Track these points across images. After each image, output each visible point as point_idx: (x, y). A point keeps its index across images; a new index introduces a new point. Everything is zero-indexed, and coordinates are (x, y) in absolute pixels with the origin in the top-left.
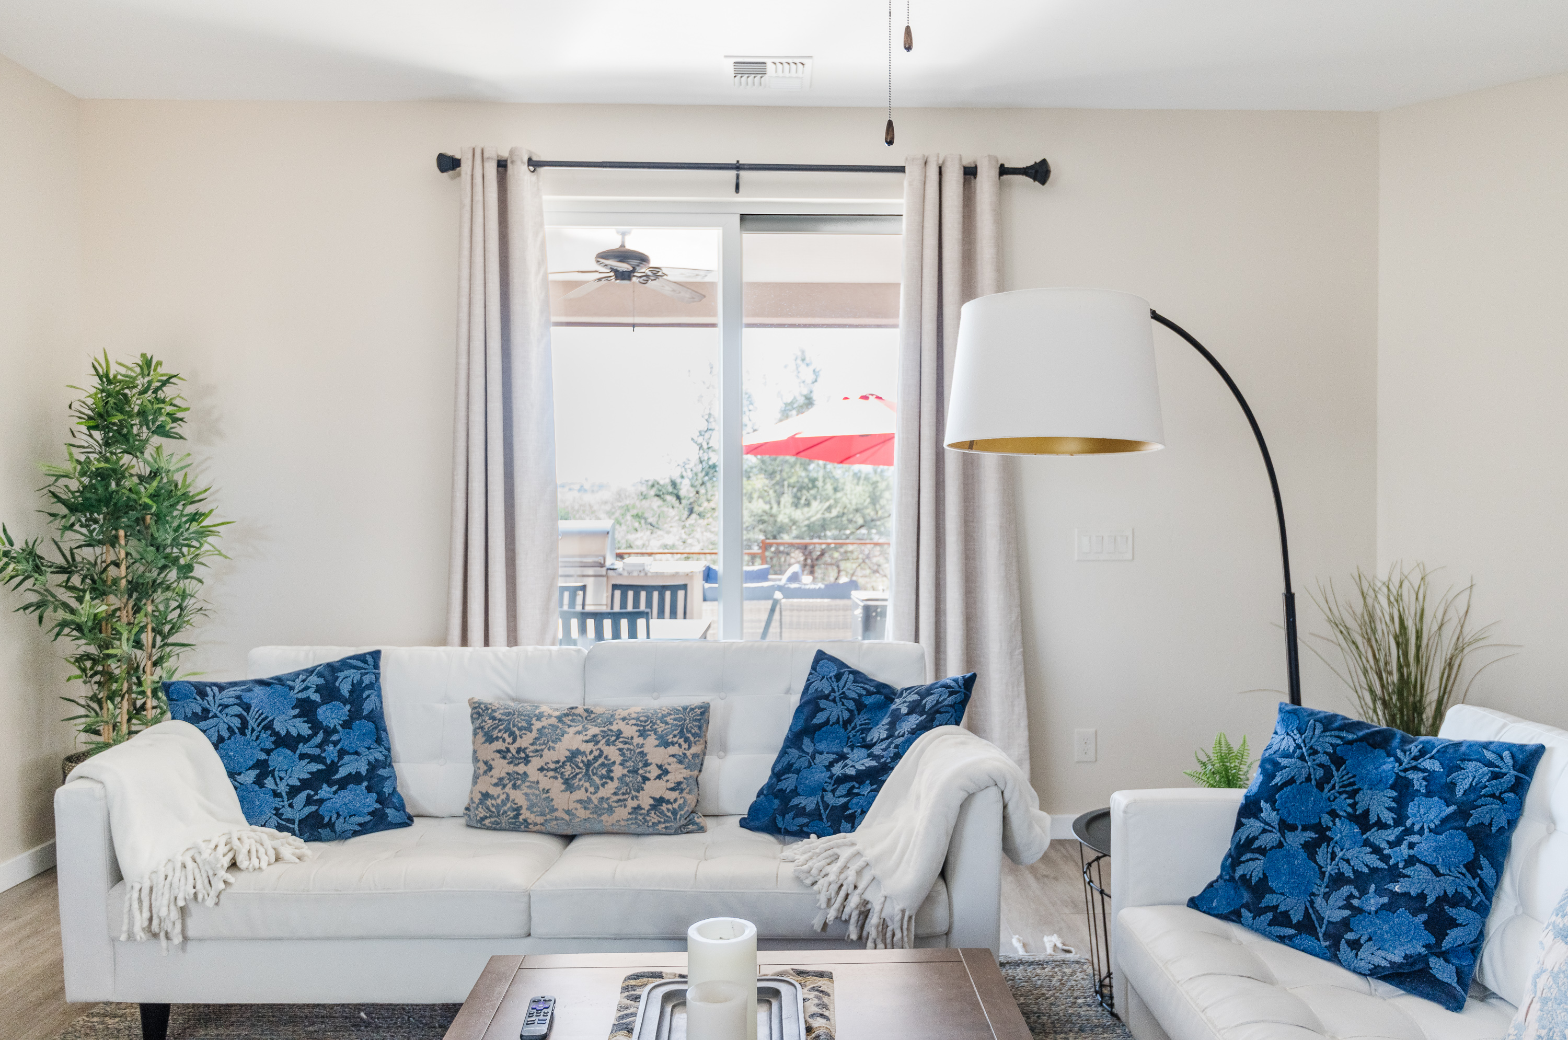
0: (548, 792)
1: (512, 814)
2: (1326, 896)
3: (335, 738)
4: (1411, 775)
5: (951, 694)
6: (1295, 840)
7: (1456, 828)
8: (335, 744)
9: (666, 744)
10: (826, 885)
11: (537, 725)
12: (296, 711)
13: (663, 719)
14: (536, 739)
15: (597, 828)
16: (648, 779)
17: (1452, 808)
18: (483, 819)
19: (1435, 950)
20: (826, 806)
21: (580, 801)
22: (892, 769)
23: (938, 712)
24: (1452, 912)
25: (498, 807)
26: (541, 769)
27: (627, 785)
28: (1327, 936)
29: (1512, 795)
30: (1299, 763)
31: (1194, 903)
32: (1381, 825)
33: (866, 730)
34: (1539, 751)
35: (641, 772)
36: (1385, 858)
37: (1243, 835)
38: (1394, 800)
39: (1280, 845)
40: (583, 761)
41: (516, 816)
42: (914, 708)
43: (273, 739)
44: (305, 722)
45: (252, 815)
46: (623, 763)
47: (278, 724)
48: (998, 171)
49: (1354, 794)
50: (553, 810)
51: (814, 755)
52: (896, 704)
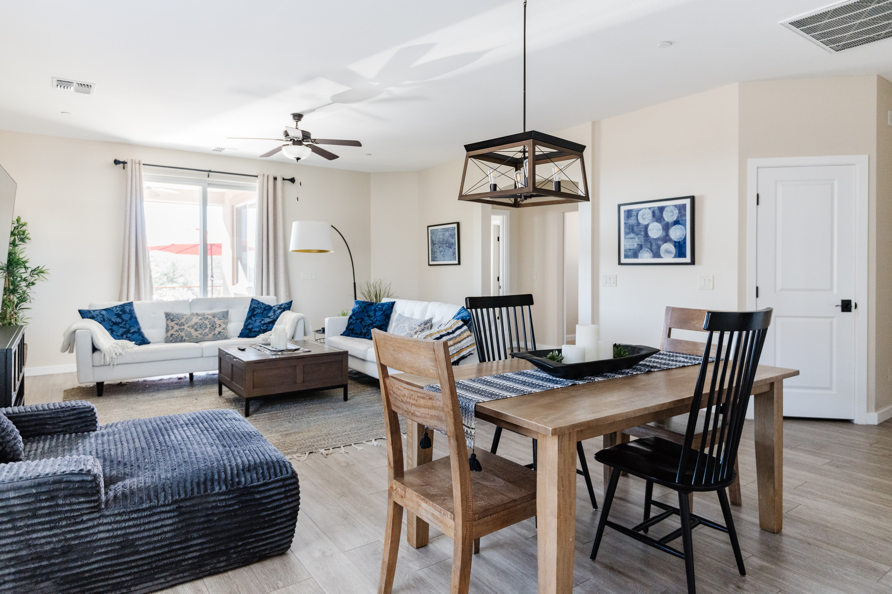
0: (190, 332)
1: (180, 338)
2: (364, 329)
4: (376, 309)
5: (288, 304)
7: (383, 315)
8: (128, 324)
9: (220, 320)
11: (185, 317)
12: (116, 316)
13: (218, 314)
14: (185, 320)
15: (204, 339)
16: (217, 327)
17: (382, 313)
18: (171, 340)
20: (262, 329)
21: (200, 334)
22: (277, 321)
23: (286, 308)
25: (176, 337)
26: (188, 327)
27: (211, 329)
28: (364, 335)
29: (391, 310)
30: (359, 310)
31: (341, 335)
32: (372, 316)
33: (267, 314)
34: (395, 302)
35: (215, 326)
36: (372, 321)
37: (350, 323)
38: (374, 313)
39: (356, 322)
40: (199, 325)
41: (182, 339)
42: (279, 308)
43: (113, 323)
44: (119, 319)
45: (115, 339)
46: (210, 324)
47: (113, 320)
48: (282, 179)
49: (368, 313)
50: (192, 336)
51: (256, 320)
52: (274, 308)
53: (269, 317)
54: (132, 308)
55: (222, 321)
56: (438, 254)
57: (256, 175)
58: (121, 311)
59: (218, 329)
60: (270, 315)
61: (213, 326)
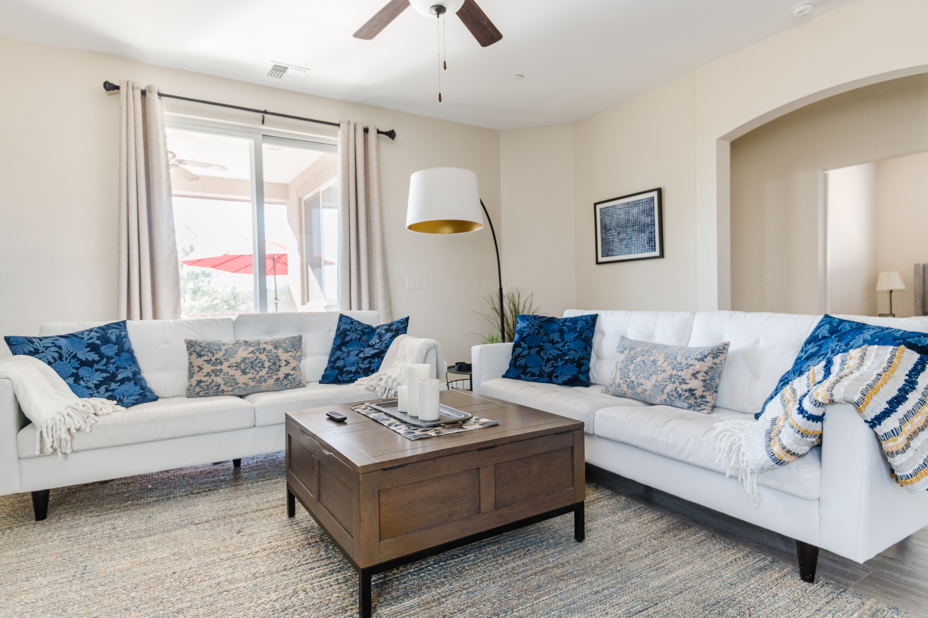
0: (234, 376)
1: (215, 388)
2: (546, 365)
3: (112, 361)
4: (563, 327)
5: (402, 324)
6: (533, 351)
7: (580, 339)
8: (113, 364)
9: (288, 352)
10: (380, 388)
11: (224, 348)
12: (89, 349)
13: (283, 341)
14: (224, 354)
15: (259, 389)
16: (282, 366)
17: (577, 334)
18: (199, 392)
19: (580, 373)
20: (361, 369)
21: (251, 379)
22: (386, 352)
23: (399, 330)
24: (583, 361)
25: (207, 386)
26: (229, 367)
27: (272, 369)
28: (547, 377)
29: (592, 328)
30: (530, 329)
31: (504, 377)
32: (558, 342)
33: (368, 341)
34: (596, 316)
35: (278, 363)
36: (561, 351)
37: (516, 353)
38: (560, 335)
39: (529, 354)
40: (249, 362)
41: (218, 389)
42: (387, 331)
43: (79, 362)
44: (95, 354)
45: (81, 396)
46: (269, 361)
47: (80, 356)
48: (376, 132)
49: (548, 335)
50: (237, 384)
51: (349, 352)
52: (378, 331)
53: (372, 346)
54: (123, 334)
55: (290, 354)
56: (616, 245)
57: (338, 123)
58: (99, 338)
59: (284, 370)
60: (372, 342)
61: (275, 364)
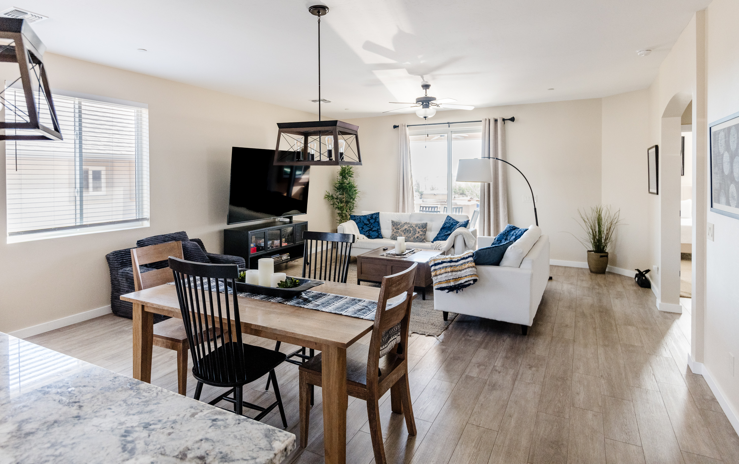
5: (465, 223)
8: (372, 225)
9: (419, 228)
11: (401, 224)
13: (419, 225)
18: (392, 238)
22: (453, 232)
25: (394, 236)
27: (413, 234)
33: (452, 228)
35: (415, 232)
40: (407, 229)
42: (460, 225)
43: (364, 224)
44: (368, 222)
45: (361, 233)
47: (365, 222)
48: (502, 120)
52: (457, 224)
54: (378, 216)
55: (421, 229)
57: (480, 120)
58: (370, 217)
